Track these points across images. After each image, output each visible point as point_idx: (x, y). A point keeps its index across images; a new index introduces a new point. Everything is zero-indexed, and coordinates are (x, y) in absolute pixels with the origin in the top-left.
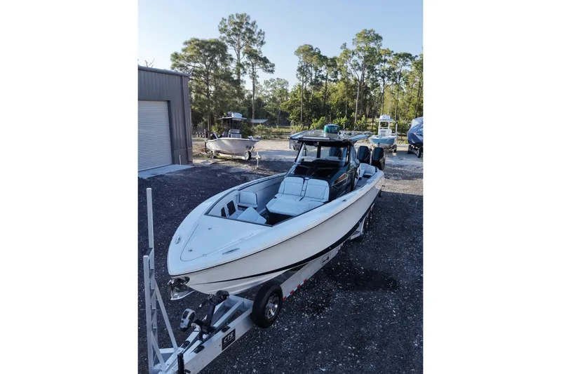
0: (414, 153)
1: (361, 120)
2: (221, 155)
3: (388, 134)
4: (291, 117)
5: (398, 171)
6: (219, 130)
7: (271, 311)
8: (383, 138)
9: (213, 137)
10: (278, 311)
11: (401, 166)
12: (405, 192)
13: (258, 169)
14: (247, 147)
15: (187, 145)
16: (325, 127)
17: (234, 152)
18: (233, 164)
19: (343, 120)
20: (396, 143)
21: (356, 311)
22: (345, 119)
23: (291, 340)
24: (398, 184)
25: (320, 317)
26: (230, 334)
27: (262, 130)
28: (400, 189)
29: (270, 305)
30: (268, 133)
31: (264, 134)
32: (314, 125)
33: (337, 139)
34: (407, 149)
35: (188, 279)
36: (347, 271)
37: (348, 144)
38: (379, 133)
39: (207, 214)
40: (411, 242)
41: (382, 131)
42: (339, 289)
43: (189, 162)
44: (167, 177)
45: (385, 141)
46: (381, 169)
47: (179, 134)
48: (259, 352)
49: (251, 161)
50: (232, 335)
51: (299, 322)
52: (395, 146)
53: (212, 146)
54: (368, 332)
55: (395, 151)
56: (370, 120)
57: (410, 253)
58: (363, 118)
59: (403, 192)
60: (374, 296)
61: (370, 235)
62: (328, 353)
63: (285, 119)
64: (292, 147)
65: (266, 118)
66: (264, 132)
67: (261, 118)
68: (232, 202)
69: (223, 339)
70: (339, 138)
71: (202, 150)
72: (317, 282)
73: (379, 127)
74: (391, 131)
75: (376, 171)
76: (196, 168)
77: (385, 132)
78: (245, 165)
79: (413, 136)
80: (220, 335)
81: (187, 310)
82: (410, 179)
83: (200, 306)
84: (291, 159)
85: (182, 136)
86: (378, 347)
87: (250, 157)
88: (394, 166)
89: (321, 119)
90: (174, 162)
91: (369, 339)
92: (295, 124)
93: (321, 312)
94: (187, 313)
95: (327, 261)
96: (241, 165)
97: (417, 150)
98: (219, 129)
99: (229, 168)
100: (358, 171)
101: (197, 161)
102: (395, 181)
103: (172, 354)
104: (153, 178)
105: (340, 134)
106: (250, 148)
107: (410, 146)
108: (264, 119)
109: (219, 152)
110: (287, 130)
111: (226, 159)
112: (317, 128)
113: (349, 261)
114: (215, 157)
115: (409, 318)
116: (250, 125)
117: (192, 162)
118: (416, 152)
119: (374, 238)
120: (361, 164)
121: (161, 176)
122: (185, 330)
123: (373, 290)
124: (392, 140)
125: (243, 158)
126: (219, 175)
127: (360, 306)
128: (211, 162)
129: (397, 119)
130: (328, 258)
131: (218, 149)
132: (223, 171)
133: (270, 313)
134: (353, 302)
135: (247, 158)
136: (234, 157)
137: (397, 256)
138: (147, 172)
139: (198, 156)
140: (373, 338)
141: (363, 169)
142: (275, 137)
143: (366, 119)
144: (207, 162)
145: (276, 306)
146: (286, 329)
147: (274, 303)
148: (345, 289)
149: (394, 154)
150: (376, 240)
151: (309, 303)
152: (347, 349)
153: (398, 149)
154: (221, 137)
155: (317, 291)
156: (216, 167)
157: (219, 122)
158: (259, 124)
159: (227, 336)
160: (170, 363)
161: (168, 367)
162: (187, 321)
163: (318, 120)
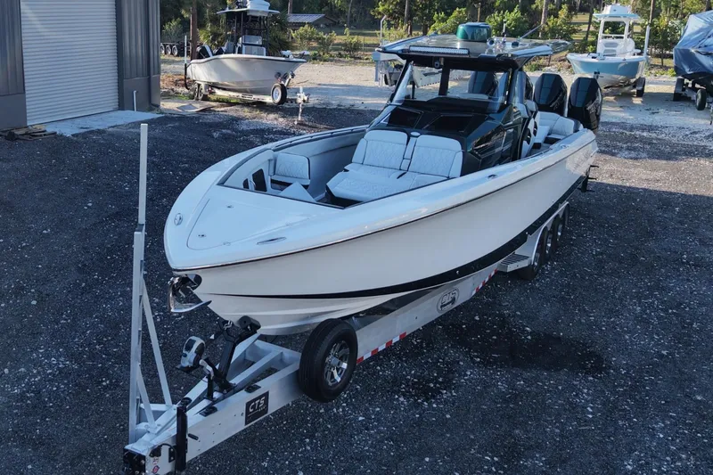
0: (688, 99)
1: (556, 16)
2: (219, 93)
3: (625, 50)
4: (381, 9)
5: (642, 140)
6: (213, 40)
7: (335, 372)
8: (610, 59)
9: (203, 54)
10: (347, 376)
11: (650, 128)
12: (652, 186)
13: (301, 124)
14: (279, 74)
15: (150, 70)
16: (461, 28)
17: (248, 86)
18: (245, 112)
19: (511, 17)
20: (642, 73)
21: (506, 401)
22: (516, 13)
23: (370, 435)
24: (636, 167)
25: (430, 404)
26: (260, 398)
27: (310, 39)
28: (640, 179)
29: (332, 360)
30: (324, 45)
31: (314, 49)
32: (438, 26)
33: (486, 54)
34: (671, 89)
35: (198, 280)
36: (494, 332)
37: (510, 65)
38: (600, 48)
39: (222, 183)
40: (649, 288)
41: (607, 45)
42: (474, 362)
43: (153, 107)
44: (112, 135)
45: (612, 67)
46: (588, 126)
47: (135, 47)
48: (309, 448)
49: (285, 106)
50: (262, 402)
51: (388, 410)
52: (642, 82)
53: (200, 72)
54: (529, 438)
55: (640, 94)
56: (582, 17)
57: (644, 311)
58: (563, 13)
59: (645, 186)
60: (549, 381)
61: (553, 269)
62: (444, 461)
63: (366, 13)
64: (381, 76)
65: (320, 12)
66: (315, 44)
67: (306, 12)
68: (261, 172)
69: (248, 404)
70: (491, 51)
71: (176, 83)
72: (428, 345)
73: (600, 34)
74: (632, 44)
75: (576, 130)
76: (169, 118)
77: (615, 45)
78: (272, 116)
79: (687, 57)
80: (242, 398)
81: (193, 338)
82: (669, 157)
83: (212, 337)
84: (377, 105)
85: (141, 51)
86: (546, 463)
87: (284, 99)
88: (632, 128)
89: (455, 13)
90: (122, 105)
91: (529, 448)
92: (389, 26)
93: (433, 397)
94: (194, 342)
95: (450, 307)
96: (264, 115)
97: (696, 90)
98: (215, 35)
99: (237, 120)
100: (531, 126)
101: (169, 105)
102: (631, 162)
103: (163, 412)
104: (84, 135)
105: (492, 42)
106: (285, 78)
107: (680, 83)
108: (313, 12)
109: (212, 86)
110: (370, 40)
111: (228, 103)
112: (443, 33)
113: (501, 315)
114: (205, 98)
115: (620, 423)
116: (283, 25)
117: (158, 106)
118: (694, 97)
119: (562, 274)
120: (539, 113)
121: (99, 132)
122: (188, 370)
123: (547, 369)
124: (633, 67)
125: (268, 99)
126: (216, 135)
127: (516, 395)
128: (198, 106)
129: (656, 14)
130: (453, 301)
131: (213, 81)
132: (225, 127)
133: (332, 376)
134: (502, 386)
135: (278, 99)
136: (247, 98)
137: (612, 312)
138: (69, 123)
139: (168, 96)
140: (539, 447)
141: (544, 123)
142: (340, 55)
143: (569, 16)
144: (190, 106)
145: (345, 365)
146: (361, 418)
147: (342, 359)
148: (486, 363)
149: (637, 101)
150: (565, 280)
151: (408, 381)
152: (481, 460)
153: (649, 89)
154: (220, 52)
155: (427, 363)
156: (209, 118)
157: (215, 20)
158: (303, 24)
159: (255, 400)
160: (163, 425)
161: (160, 428)
162: (191, 355)
163: (448, 15)
